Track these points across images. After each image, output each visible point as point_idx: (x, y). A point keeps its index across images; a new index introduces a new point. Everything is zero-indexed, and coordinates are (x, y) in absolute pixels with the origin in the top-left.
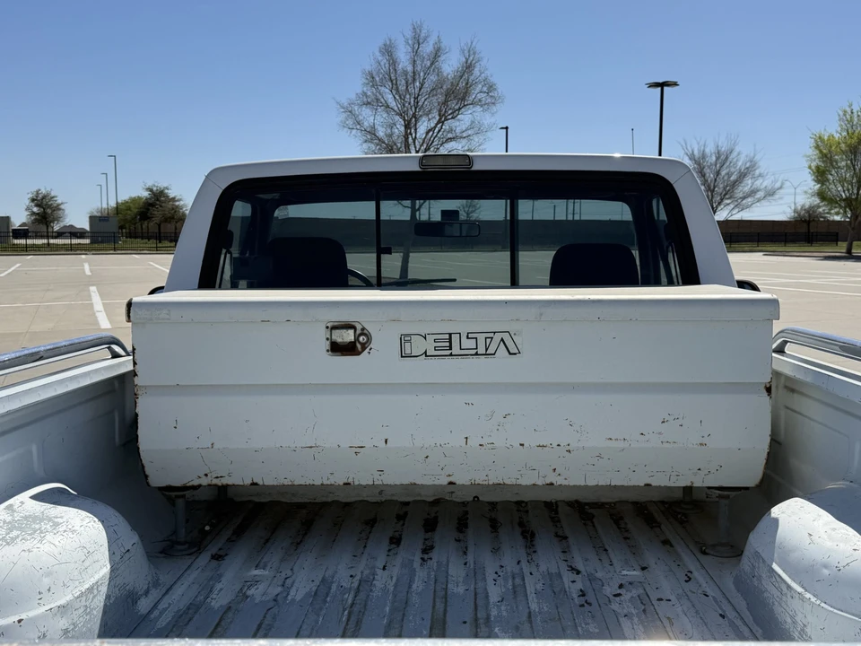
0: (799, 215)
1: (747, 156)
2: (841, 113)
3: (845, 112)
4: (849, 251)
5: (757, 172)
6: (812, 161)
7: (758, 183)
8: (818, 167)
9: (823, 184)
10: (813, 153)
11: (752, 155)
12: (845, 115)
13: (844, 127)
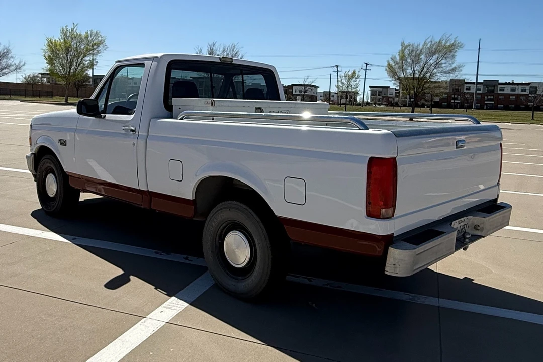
0: (27, 81)
1: (4, 46)
2: (61, 29)
3: (63, 29)
4: (66, 101)
5: (10, 55)
6: (45, 52)
7: (10, 62)
8: (49, 56)
9: (52, 66)
10: (45, 47)
11: (7, 46)
12: (63, 31)
13: (63, 37)
